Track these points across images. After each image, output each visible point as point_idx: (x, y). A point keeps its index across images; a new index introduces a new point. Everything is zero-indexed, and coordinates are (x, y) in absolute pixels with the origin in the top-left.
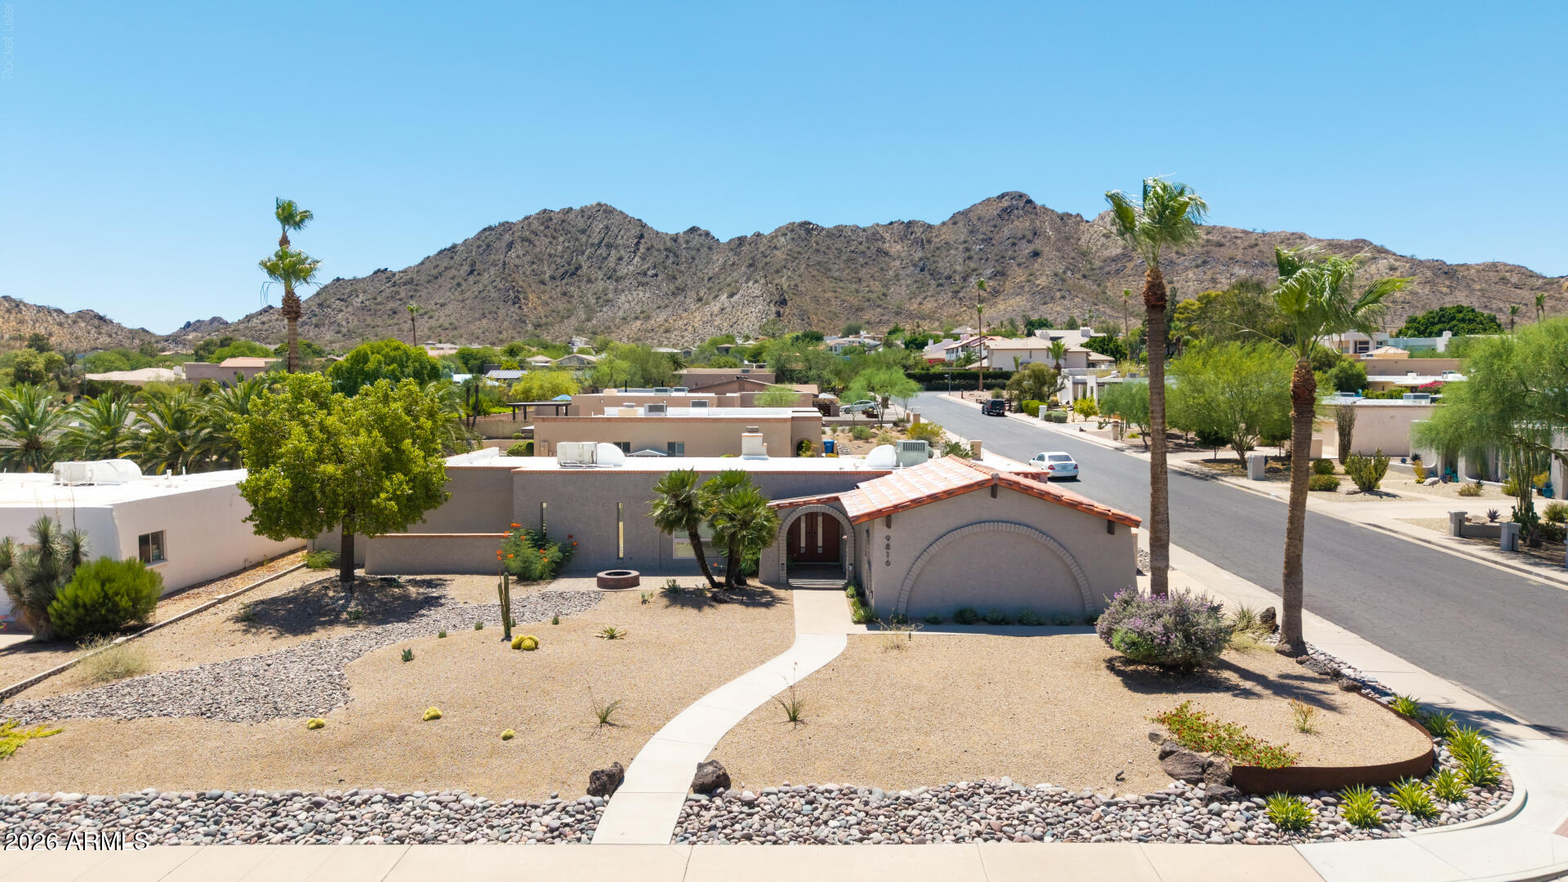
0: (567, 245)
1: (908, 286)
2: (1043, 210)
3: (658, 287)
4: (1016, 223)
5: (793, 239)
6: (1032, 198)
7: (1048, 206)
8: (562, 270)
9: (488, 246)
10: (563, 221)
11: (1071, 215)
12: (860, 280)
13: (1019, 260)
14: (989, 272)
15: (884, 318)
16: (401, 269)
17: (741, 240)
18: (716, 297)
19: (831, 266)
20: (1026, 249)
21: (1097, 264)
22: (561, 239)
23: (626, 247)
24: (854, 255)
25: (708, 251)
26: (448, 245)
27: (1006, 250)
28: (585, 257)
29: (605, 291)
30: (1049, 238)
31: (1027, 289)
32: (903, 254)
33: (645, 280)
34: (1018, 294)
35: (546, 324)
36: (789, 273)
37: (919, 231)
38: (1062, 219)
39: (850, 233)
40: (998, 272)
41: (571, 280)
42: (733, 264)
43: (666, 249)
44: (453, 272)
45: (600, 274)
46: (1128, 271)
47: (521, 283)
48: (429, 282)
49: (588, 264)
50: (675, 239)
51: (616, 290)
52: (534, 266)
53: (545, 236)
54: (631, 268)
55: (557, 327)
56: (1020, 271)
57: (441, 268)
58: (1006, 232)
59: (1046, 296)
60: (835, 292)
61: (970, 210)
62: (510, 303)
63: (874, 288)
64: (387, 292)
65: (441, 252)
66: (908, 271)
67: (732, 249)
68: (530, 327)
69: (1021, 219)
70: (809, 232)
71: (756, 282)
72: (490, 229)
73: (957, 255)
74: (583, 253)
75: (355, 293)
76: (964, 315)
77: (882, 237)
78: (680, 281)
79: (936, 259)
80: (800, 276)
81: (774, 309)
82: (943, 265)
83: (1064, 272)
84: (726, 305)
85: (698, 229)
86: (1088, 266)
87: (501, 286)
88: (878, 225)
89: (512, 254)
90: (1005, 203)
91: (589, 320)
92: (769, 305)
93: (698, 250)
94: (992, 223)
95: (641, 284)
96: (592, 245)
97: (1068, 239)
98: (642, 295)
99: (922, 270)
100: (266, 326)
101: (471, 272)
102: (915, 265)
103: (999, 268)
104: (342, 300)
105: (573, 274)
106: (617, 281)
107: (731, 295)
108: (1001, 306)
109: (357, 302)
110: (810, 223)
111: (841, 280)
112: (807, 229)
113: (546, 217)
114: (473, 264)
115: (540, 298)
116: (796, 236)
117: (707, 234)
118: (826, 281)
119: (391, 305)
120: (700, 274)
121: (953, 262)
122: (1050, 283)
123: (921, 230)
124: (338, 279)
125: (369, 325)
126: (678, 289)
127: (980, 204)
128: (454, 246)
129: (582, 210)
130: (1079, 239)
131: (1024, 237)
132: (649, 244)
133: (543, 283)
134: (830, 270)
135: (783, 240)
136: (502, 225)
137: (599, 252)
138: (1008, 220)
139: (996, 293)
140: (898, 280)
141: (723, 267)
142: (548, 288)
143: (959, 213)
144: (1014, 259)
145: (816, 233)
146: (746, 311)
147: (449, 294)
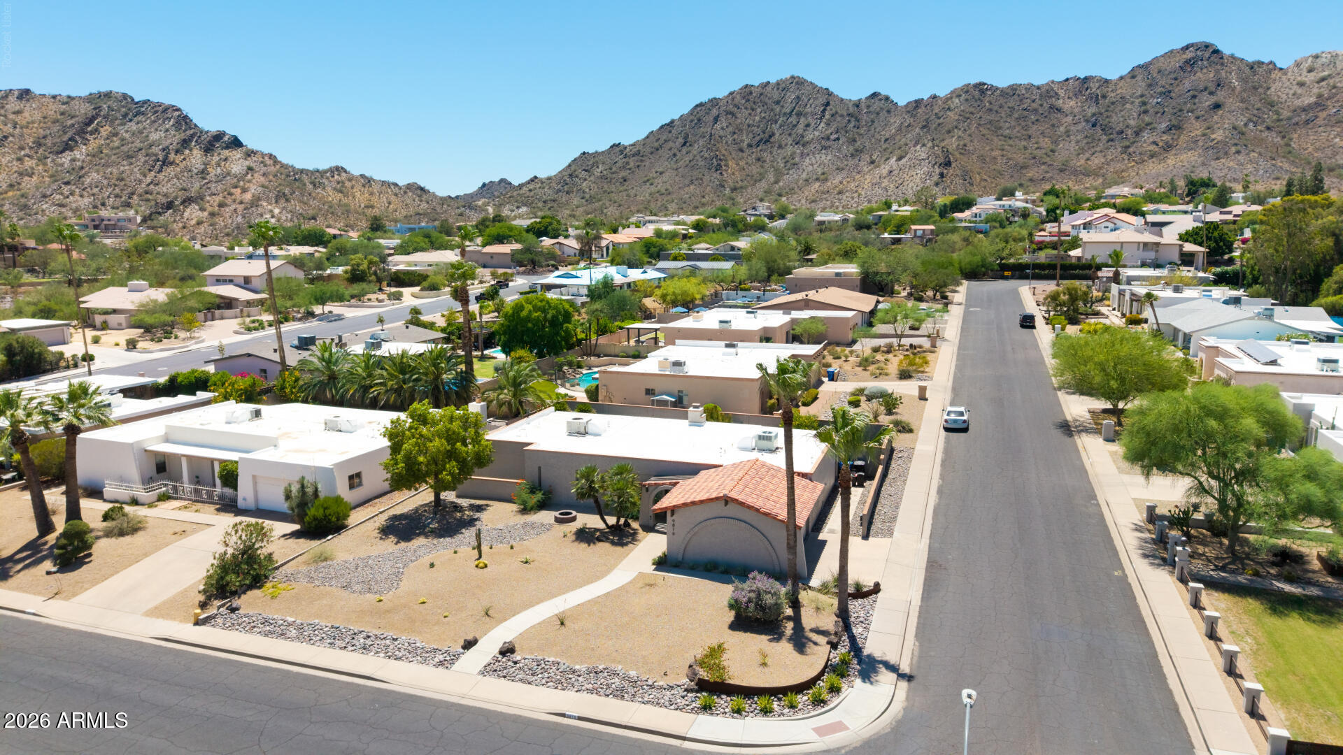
0: (763, 115)
1: (1078, 142)
2: (1231, 60)
3: (839, 150)
4: (1199, 74)
5: (967, 100)
6: (1220, 48)
7: (1238, 55)
8: (758, 138)
9: (699, 120)
10: (761, 94)
11: (1263, 63)
12: (1030, 137)
13: (1199, 113)
14: (1163, 126)
15: (1048, 175)
16: (631, 143)
17: (918, 103)
18: (888, 159)
19: (1002, 124)
20: (1207, 101)
21: (1286, 114)
22: (759, 110)
23: (813, 114)
24: (1026, 113)
25: (886, 115)
26: (668, 121)
27: (1185, 103)
28: (778, 125)
29: (792, 156)
30: (1234, 89)
31: (1201, 143)
32: (1076, 110)
33: (828, 144)
34: (1191, 149)
35: (741, 187)
36: (960, 133)
37: (1094, 86)
38: (1252, 68)
39: (1024, 92)
40: (1174, 126)
41: (765, 147)
42: (909, 126)
43: (849, 115)
44: (671, 144)
45: (790, 141)
46: (1319, 121)
47: (724, 152)
48: (652, 153)
49: (780, 131)
50: (857, 105)
51: (802, 154)
52: (735, 136)
53: (746, 108)
54: (817, 133)
55: (749, 190)
56: (1197, 124)
57: (661, 141)
58: (1187, 84)
59: (1219, 151)
60: (1003, 150)
61: (1150, 63)
62: (713, 170)
63: (1043, 144)
64: (620, 164)
65: (662, 127)
66: (1079, 127)
67: (908, 112)
68: (727, 191)
69: (1205, 71)
70: (983, 92)
71: (924, 145)
72: (701, 105)
73: (1133, 109)
74: (776, 122)
75: (596, 164)
76: (1130, 171)
77: (1056, 93)
78: (859, 143)
79: (1109, 114)
80: (970, 135)
81: (937, 170)
82: (1116, 120)
83: (1246, 125)
84: (894, 167)
85: (879, 94)
86: (1275, 117)
87: (706, 155)
88: (1053, 82)
89: (718, 126)
90: (1189, 55)
91: (776, 182)
92: (933, 166)
93: (878, 114)
94: (1173, 76)
95: (825, 148)
96: (785, 114)
97: (1255, 88)
98: (825, 158)
99: (1094, 125)
100: (532, 193)
101: (684, 144)
102: (1087, 121)
103: (1175, 122)
104: (586, 171)
105: (767, 141)
106: (803, 145)
107: (900, 159)
108: (1171, 162)
109: (597, 172)
110: (985, 84)
111: (1010, 138)
112: (981, 88)
113: (747, 91)
114: (686, 137)
115: (738, 164)
116: (970, 97)
117: (887, 98)
118: (995, 139)
119: (623, 174)
120: (877, 136)
121: (1129, 116)
122: (1226, 137)
123: (1097, 85)
124: (584, 153)
125: (605, 192)
126: (857, 150)
127: (1162, 56)
128: (672, 122)
129: (778, 84)
130: (1269, 88)
131: (1206, 89)
132: (834, 111)
133: (741, 150)
134: (1001, 128)
135: (957, 101)
136: (710, 101)
137: (790, 120)
138: (1190, 72)
139: (1168, 147)
140: (1068, 136)
141: (899, 129)
142: (745, 155)
143: (1138, 66)
144: (1192, 111)
145: (989, 93)
146: (912, 173)
147: (666, 163)
